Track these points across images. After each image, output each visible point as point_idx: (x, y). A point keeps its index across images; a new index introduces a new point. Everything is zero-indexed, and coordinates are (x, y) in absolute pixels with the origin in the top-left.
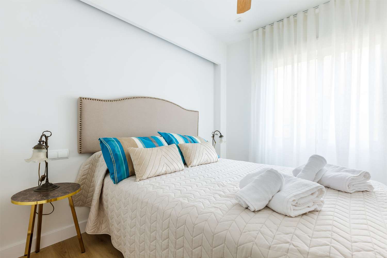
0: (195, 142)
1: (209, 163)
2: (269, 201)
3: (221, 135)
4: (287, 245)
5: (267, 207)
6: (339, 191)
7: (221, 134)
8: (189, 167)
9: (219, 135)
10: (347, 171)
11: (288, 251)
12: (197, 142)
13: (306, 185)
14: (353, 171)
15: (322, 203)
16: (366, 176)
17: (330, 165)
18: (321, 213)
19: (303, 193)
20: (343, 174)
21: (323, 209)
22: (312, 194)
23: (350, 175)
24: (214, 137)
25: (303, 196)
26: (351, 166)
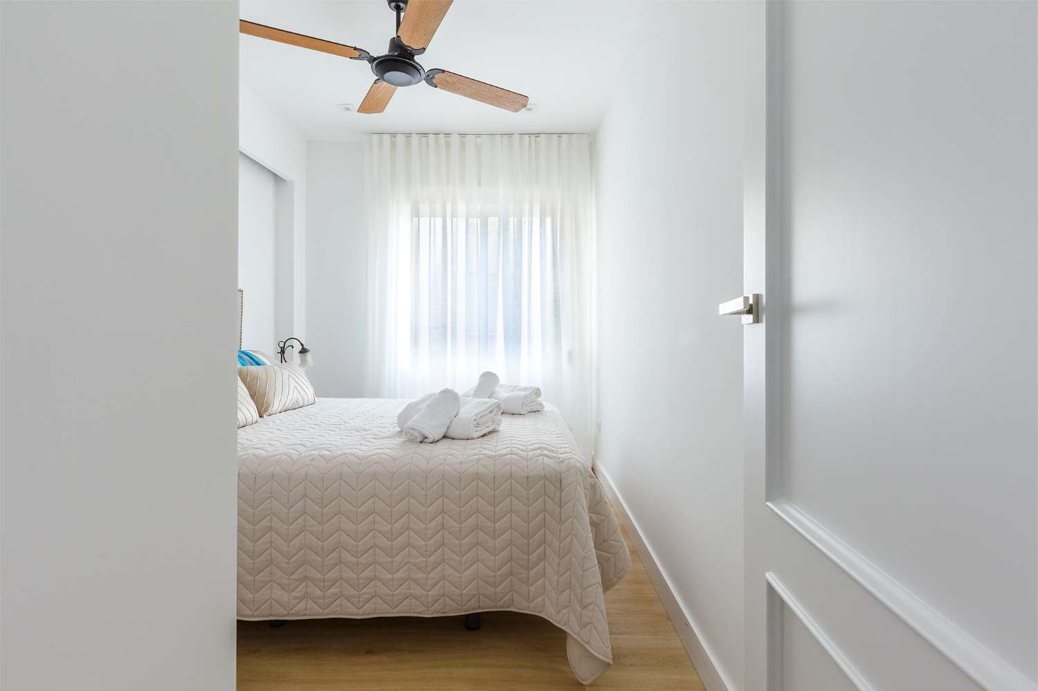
0: (259, 364)
1: (301, 405)
2: (448, 428)
3: (303, 348)
4: (477, 456)
5: (445, 437)
6: (513, 414)
7: (302, 345)
8: (265, 416)
9: (298, 347)
10: (519, 390)
11: (478, 460)
12: (264, 364)
13: (485, 403)
14: (525, 389)
15: (499, 422)
16: (537, 392)
17: (502, 386)
18: (500, 434)
19: (483, 411)
20: (517, 393)
21: (500, 429)
22: (491, 412)
23: (523, 393)
24: (284, 353)
25: (484, 414)
26: (523, 384)
